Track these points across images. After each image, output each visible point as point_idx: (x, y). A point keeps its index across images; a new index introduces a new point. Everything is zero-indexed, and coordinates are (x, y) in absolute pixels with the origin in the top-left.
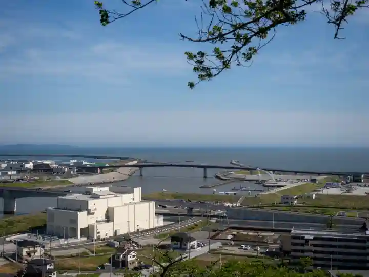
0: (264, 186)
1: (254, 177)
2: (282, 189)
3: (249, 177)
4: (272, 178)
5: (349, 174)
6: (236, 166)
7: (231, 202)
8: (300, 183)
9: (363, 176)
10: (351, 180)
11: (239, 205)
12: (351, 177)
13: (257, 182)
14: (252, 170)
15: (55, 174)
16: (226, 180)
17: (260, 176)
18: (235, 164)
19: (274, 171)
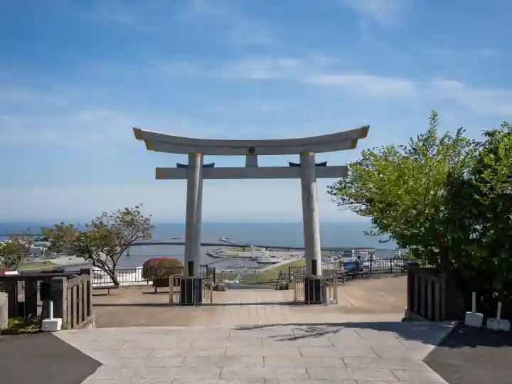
0: (259, 263)
1: (247, 254)
2: (278, 265)
3: (241, 254)
4: (266, 255)
5: (341, 250)
6: (227, 243)
7: (230, 280)
8: (294, 259)
9: (353, 251)
10: (342, 256)
11: (237, 282)
12: (343, 253)
13: (252, 259)
14: (244, 247)
15: (32, 255)
16: (218, 257)
17: (254, 253)
18: (225, 241)
19: (266, 248)
